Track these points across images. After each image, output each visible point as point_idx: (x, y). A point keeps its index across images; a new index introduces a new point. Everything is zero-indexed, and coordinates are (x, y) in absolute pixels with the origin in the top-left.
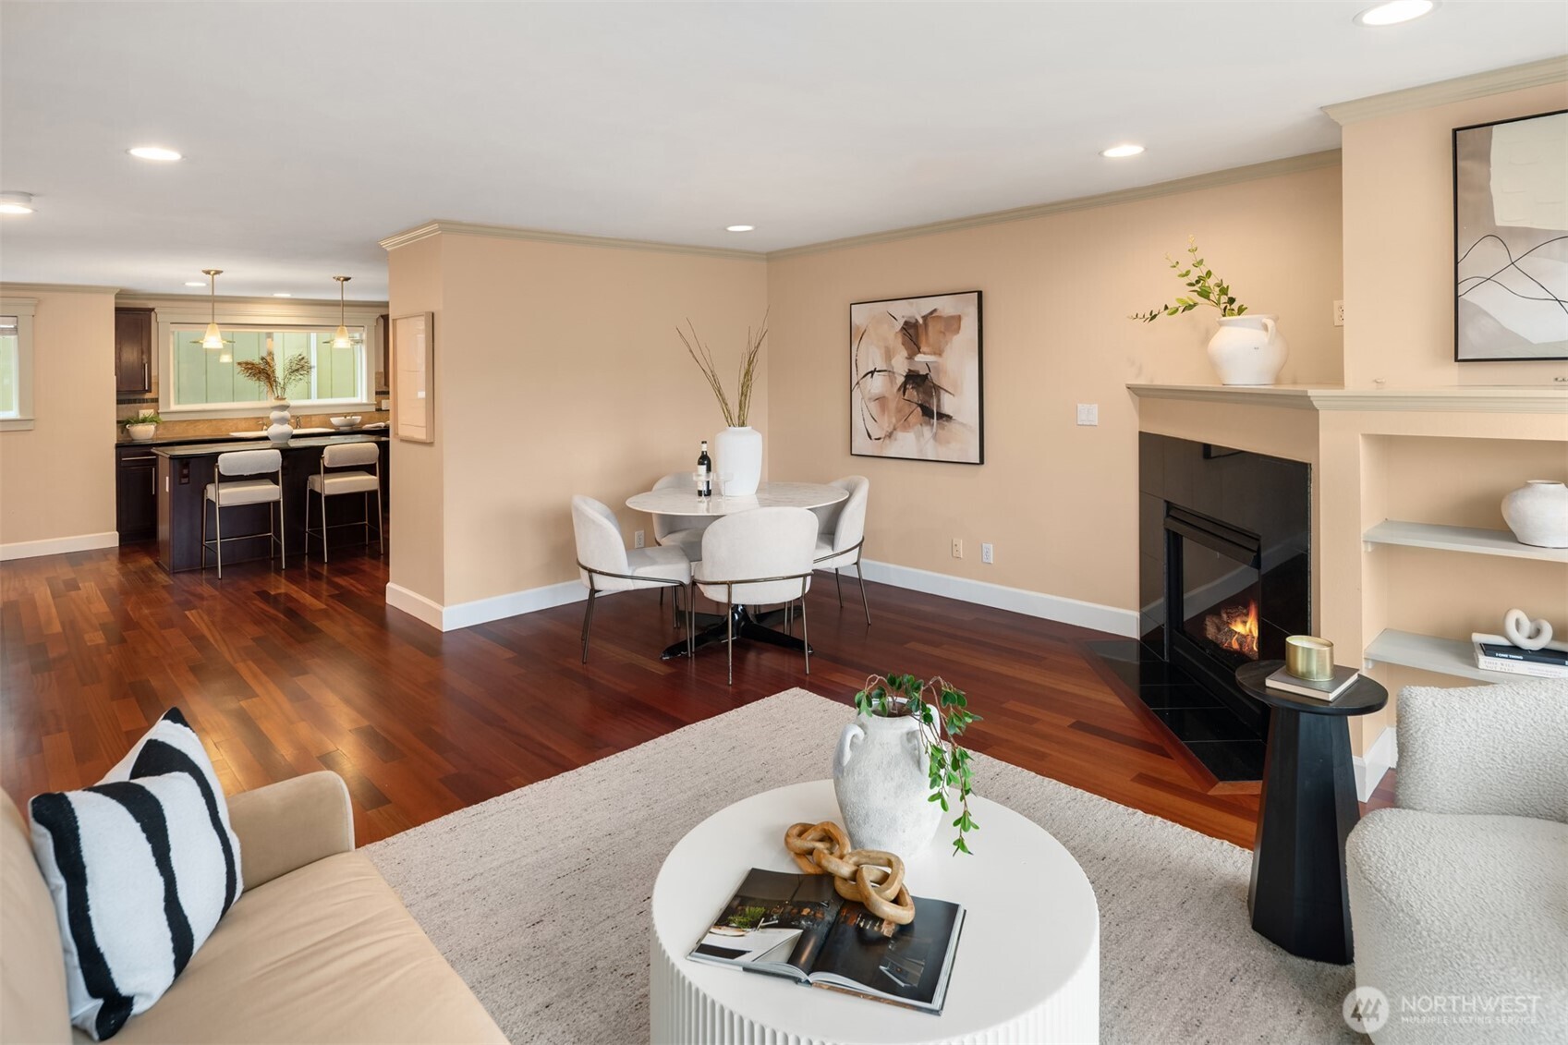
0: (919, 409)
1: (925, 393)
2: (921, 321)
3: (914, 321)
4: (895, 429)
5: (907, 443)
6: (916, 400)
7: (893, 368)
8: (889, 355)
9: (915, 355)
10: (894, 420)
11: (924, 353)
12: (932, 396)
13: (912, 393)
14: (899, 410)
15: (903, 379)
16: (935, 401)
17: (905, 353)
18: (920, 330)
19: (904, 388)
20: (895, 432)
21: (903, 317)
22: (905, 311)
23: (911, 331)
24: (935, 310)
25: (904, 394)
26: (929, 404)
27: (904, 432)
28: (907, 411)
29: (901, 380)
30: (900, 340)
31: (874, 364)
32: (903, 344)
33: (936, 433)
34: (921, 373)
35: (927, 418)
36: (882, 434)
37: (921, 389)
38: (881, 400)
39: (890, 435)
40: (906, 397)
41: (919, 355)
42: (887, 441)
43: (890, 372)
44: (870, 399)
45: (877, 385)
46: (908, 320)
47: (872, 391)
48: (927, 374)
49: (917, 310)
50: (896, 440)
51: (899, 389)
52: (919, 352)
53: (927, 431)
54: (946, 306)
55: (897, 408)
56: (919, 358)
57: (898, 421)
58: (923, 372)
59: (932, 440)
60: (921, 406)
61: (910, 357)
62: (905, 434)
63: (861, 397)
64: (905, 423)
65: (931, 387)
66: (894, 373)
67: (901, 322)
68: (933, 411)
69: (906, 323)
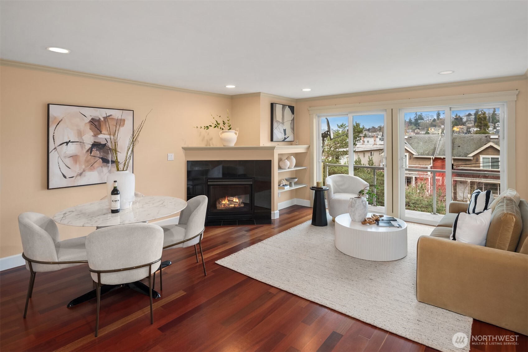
0: (101, 160)
1: (104, 152)
2: (102, 119)
3: (98, 119)
4: (84, 171)
5: (92, 177)
6: (99, 156)
7: (83, 140)
8: (80, 133)
9: (98, 134)
10: (83, 167)
11: (104, 134)
12: (108, 153)
13: (96, 152)
14: (87, 161)
15: (90, 146)
16: (110, 156)
17: (92, 134)
18: (102, 123)
19: (91, 150)
20: (84, 172)
21: (91, 116)
22: (91, 113)
23: (96, 123)
24: (111, 115)
25: (91, 153)
26: (107, 157)
27: (90, 171)
28: (93, 161)
29: (88, 146)
30: (88, 127)
31: (69, 138)
32: (90, 129)
33: (110, 170)
34: (102, 143)
35: (105, 164)
36: (75, 175)
37: (102, 151)
38: (75, 158)
39: (80, 174)
40: (91, 155)
41: (101, 135)
42: (79, 177)
43: (81, 143)
44: (65, 157)
45: (72, 149)
46: (93, 117)
47: (67, 152)
48: (106, 144)
49: (101, 114)
50: (85, 176)
51: (88, 151)
52: (101, 132)
53: (105, 170)
54: (116, 114)
55: (85, 160)
56: (100, 136)
57: (86, 167)
58: (103, 142)
59: (108, 173)
60: (102, 158)
61: (95, 135)
62: (92, 173)
63: (58, 156)
64: (92, 167)
65: (108, 150)
66: (84, 143)
67: (90, 118)
68: (109, 160)
69: (92, 119)
